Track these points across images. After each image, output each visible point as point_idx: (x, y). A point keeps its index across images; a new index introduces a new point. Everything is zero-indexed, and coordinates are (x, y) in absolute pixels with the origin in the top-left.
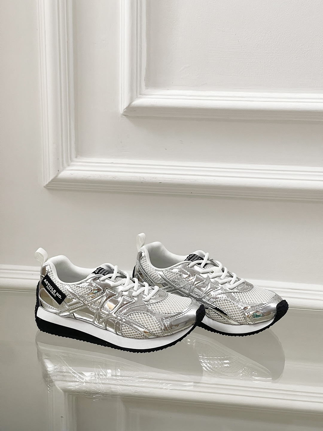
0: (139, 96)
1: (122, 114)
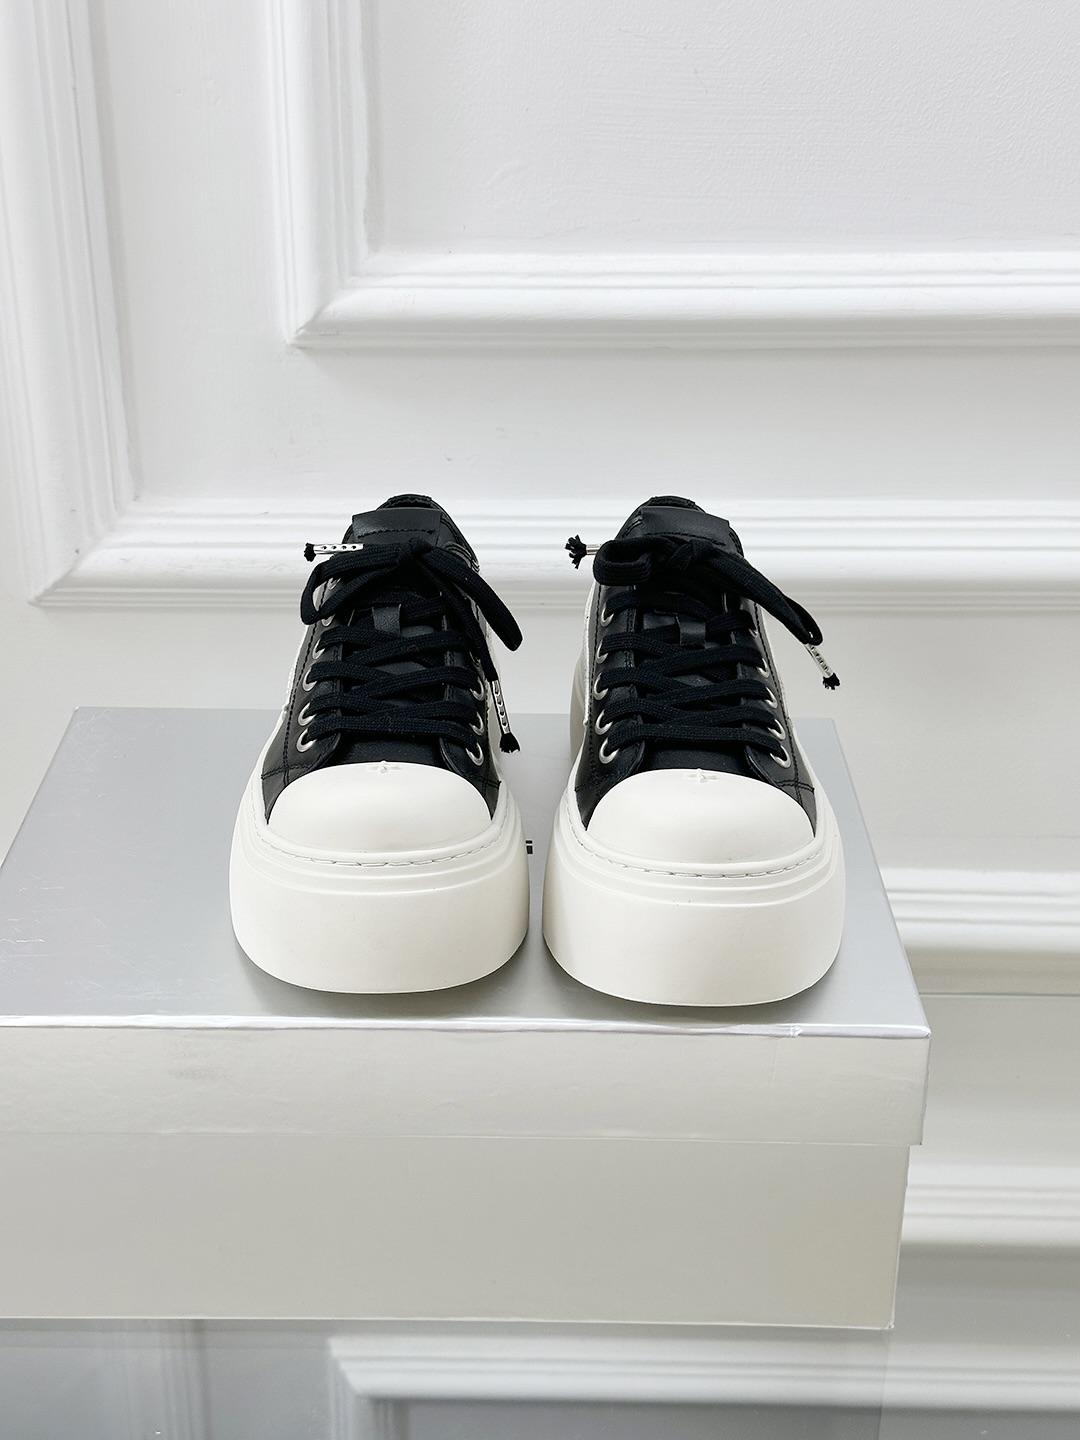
0: (350, 280)
1: (292, 345)
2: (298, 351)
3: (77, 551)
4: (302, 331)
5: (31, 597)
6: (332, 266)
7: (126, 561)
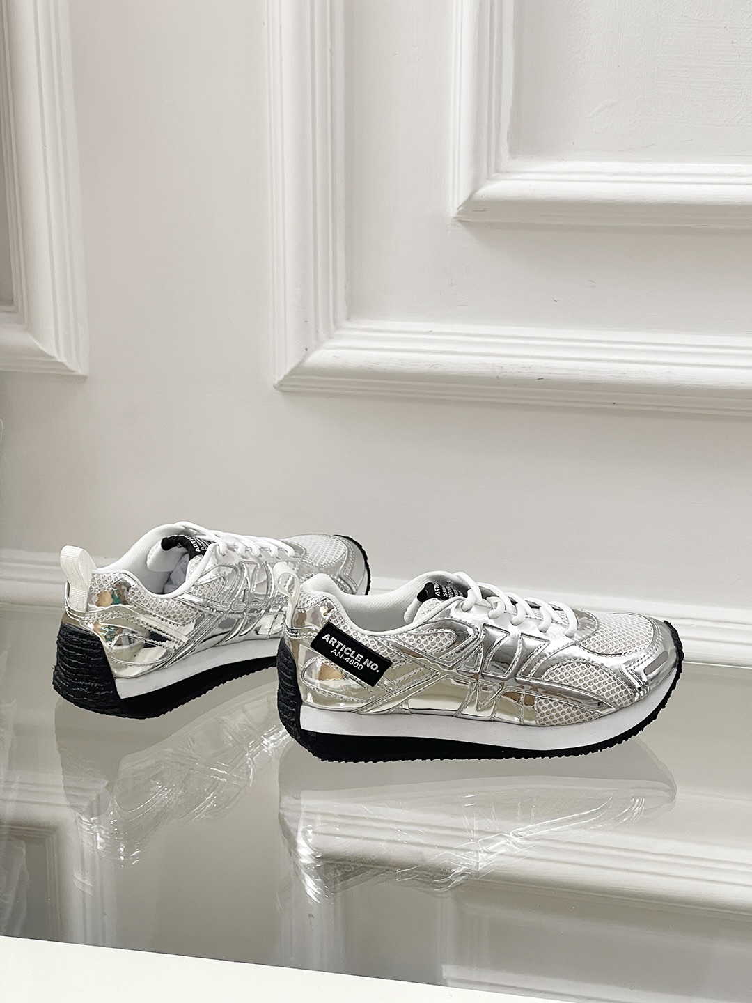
0: (493, 175)
1: (455, 218)
2: (459, 224)
3: (306, 349)
4: (461, 208)
5: (276, 382)
6: (484, 164)
7: (337, 357)
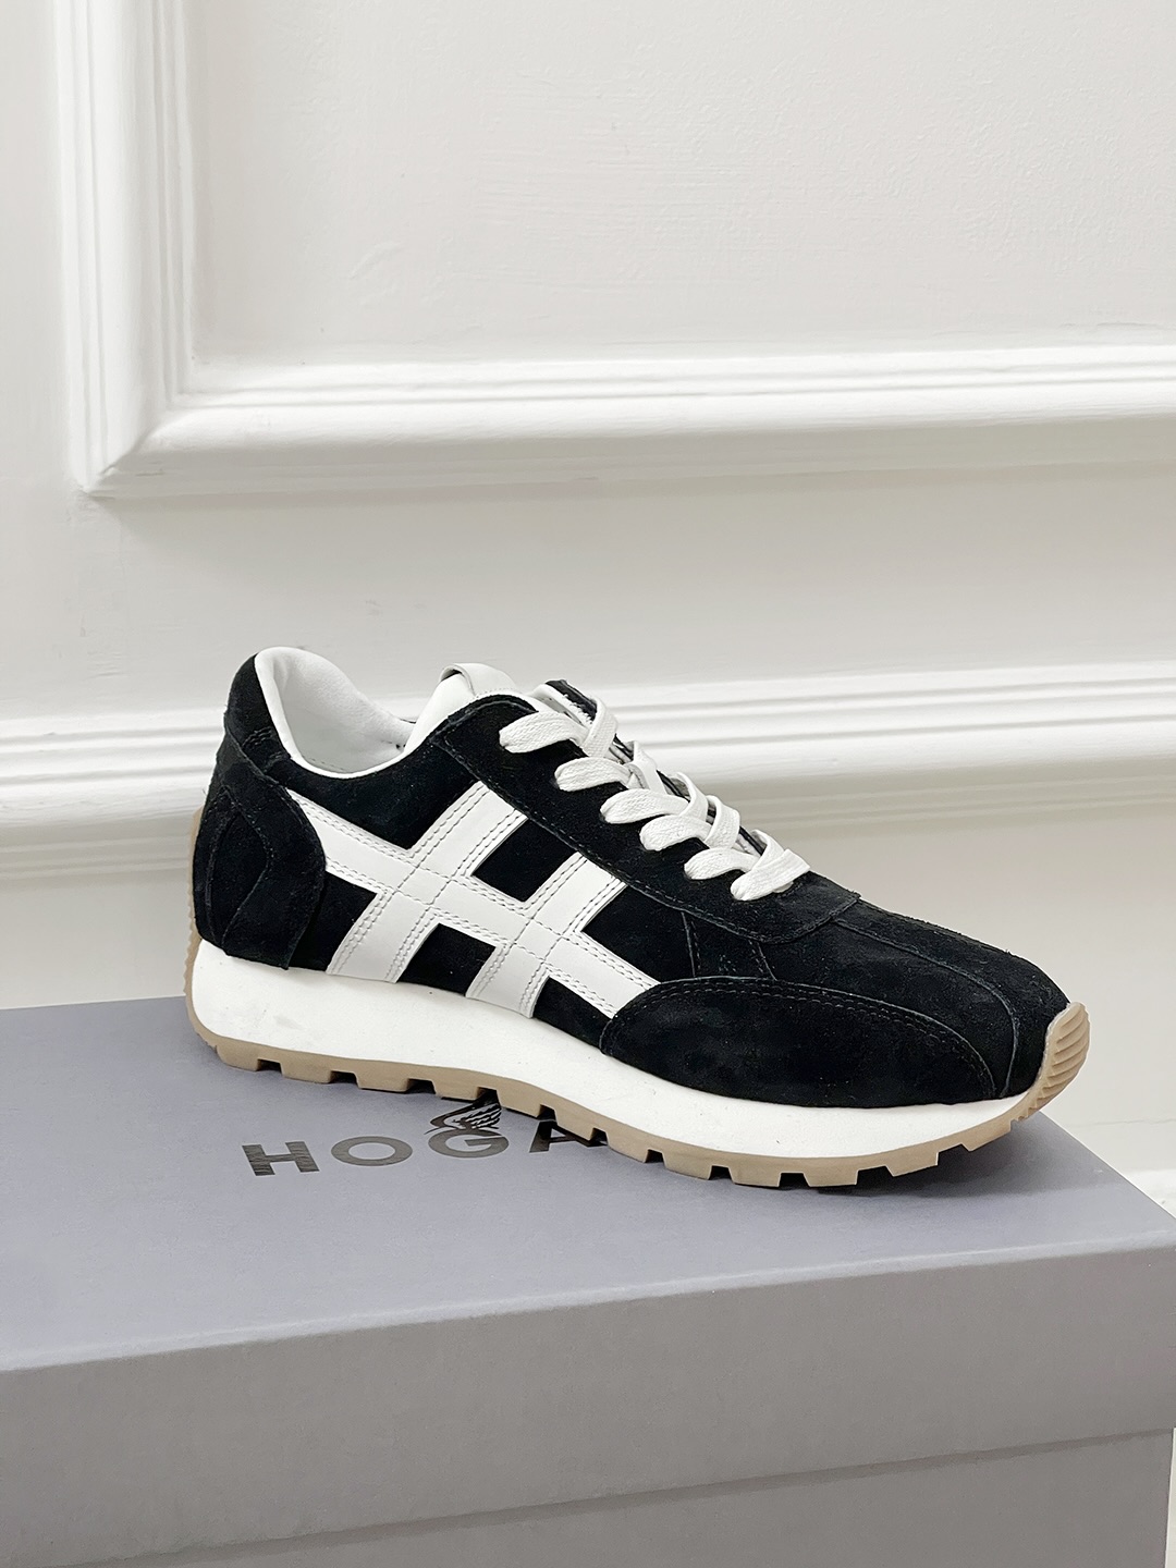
0: (178, 400)
4: (112, 470)
